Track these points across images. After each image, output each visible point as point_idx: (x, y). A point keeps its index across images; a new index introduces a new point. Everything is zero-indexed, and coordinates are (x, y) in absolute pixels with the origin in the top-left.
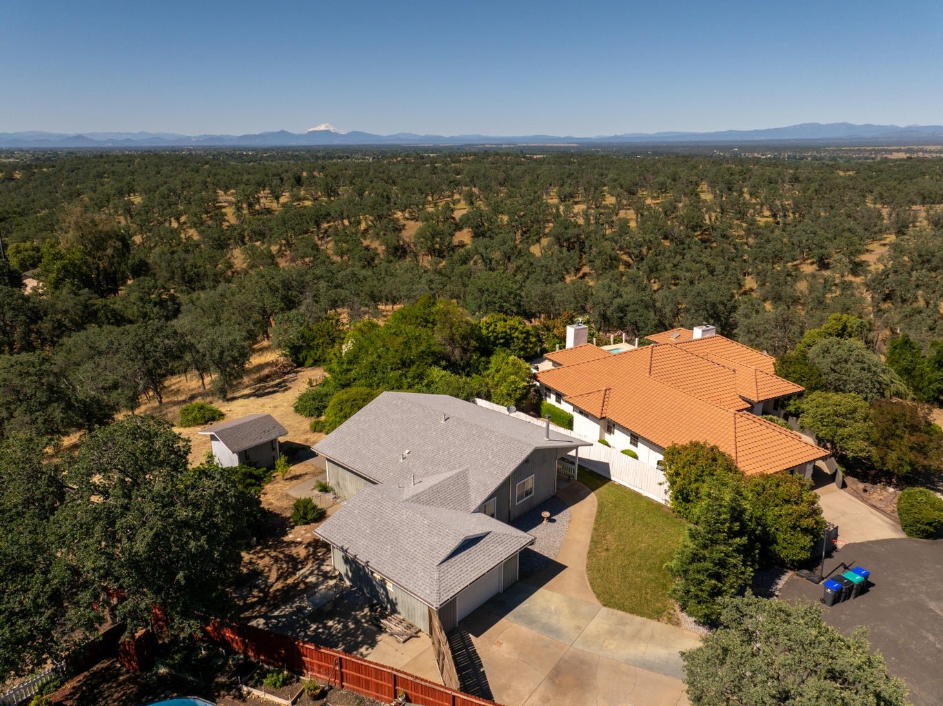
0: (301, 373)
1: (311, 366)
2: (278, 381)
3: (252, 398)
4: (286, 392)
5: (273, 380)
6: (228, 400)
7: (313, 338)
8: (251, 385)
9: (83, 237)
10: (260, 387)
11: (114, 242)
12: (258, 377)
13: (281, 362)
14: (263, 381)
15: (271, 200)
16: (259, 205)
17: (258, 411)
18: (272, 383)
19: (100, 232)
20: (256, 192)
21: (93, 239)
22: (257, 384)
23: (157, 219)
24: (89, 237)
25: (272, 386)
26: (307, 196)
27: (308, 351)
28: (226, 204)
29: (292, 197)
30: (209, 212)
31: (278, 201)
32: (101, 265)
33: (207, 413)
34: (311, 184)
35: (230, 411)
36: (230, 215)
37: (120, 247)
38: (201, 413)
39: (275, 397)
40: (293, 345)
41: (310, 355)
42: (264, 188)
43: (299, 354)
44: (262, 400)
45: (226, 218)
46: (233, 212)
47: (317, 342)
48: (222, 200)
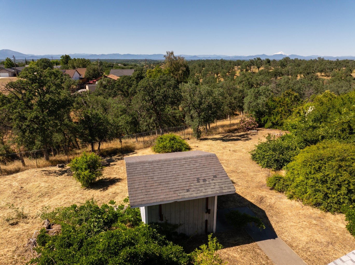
0: (261, 131)
1: (269, 128)
2: (242, 133)
3: (219, 141)
4: (247, 141)
5: (239, 132)
6: (201, 139)
7: (274, 107)
8: (222, 133)
9: (171, 65)
10: (228, 135)
11: (183, 68)
12: (229, 129)
13: (247, 121)
14: (231, 132)
15: (256, 68)
16: (251, 70)
17: (219, 152)
18: (237, 134)
19: (178, 63)
20: (250, 65)
21: (175, 66)
22: (227, 133)
23: (209, 74)
24: (173, 65)
25: (237, 136)
26: (272, 67)
27: (269, 116)
28: (237, 70)
29: (265, 68)
30: (230, 72)
31: (259, 69)
32: (176, 78)
33: (176, 144)
34: (274, 63)
35: (197, 147)
36: (238, 73)
37: (185, 70)
38: (171, 143)
39: (237, 143)
40: (259, 110)
41: (270, 119)
42: (254, 65)
43: (262, 117)
44: (225, 144)
45: (236, 74)
46: (239, 72)
47: (277, 110)
48: (236, 69)
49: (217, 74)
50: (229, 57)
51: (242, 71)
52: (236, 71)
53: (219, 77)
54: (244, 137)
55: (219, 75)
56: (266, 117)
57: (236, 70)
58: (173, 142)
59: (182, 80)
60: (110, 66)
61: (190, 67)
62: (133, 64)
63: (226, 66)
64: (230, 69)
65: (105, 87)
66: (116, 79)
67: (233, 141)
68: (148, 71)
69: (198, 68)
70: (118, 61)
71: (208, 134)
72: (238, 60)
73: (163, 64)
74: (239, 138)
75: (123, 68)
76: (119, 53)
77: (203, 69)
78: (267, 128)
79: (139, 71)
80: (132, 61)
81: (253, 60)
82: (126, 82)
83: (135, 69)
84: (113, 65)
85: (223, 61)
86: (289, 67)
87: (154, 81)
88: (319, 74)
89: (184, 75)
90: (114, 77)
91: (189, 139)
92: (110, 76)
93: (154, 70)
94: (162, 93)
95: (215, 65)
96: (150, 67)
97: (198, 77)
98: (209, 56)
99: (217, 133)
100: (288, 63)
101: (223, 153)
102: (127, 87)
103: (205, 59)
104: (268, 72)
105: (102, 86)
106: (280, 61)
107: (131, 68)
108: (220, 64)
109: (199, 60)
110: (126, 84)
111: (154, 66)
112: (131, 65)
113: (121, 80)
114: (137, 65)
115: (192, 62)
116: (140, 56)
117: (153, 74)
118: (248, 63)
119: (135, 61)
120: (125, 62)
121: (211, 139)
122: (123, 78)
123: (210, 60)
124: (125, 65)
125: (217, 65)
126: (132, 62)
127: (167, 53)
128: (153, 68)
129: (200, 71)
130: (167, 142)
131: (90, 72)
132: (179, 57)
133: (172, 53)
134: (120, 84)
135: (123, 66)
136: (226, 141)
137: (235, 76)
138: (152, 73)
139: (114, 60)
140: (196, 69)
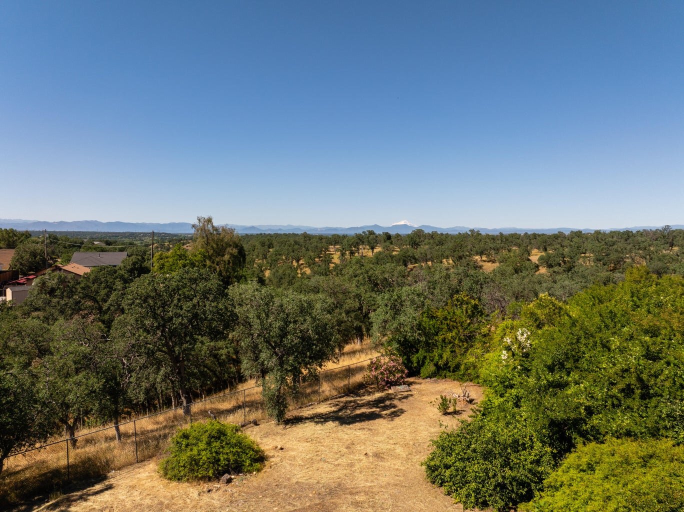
0: (417, 386)
1: (430, 377)
2: (378, 395)
3: (331, 424)
4: (397, 421)
5: (369, 393)
6: (287, 422)
7: (436, 330)
8: (333, 398)
9: (208, 243)
10: (347, 402)
11: (232, 249)
12: (345, 386)
13: (384, 364)
14: (352, 393)
15: (368, 249)
16: (359, 253)
17: (340, 461)
18: (368, 398)
19: (222, 240)
20: (357, 243)
21: (215, 246)
22: (343, 397)
23: (283, 260)
24: (212, 243)
25: (369, 404)
26: (395, 247)
27: (428, 351)
28: (334, 253)
29: (384, 248)
30: (321, 257)
31: (373, 250)
32: (218, 270)
33: (226, 450)
34: (399, 240)
35: (282, 449)
36: (336, 259)
37: (236, 254)
38: (214, 450)
39: (375, 427)
40: (405, 338)
41: (430, 357)
42: (363, 243)
43: (413, 354)
44: (349, 432)
45: (333, 261)
46: (338, 256)
47: (443, 336)
48: (331, 250)
49: (298, 261)
50: (316, 229)
51: (343, 255)
52: (332, 254)
53: (302, 266)
54: (385, 408)
55: (301, 262)
56: (421, 353)
57: (332, 252)
58: (216, 444)
59: (230, 273)
60: (74, 246)
61: (246, 247)
62: (127, 240)
63: (313, 245)
64: (321, 251)
65: (52, 292)
66: (82, 274)
67: (364, 421)
68: (157, 255)
69: (259, 249)
70: (94, 236)
71: (302, 404)
72: (333, 235)
73: (189, 241)
74: (374, 409)
75: (103, 250)
76: (98, 221)
77: (269, 251)
78: (427, 378)
79: (137, 255)
80: (124, 235)
81: (361, 235)
82: (103, 279)
83: (129, 251)
84: (82, 243)
85: (307, 237)
86: (424, 248)
87: (167, 283)
88: (477, 258)
89: (233, 264)
90: (78, 267)
91: (256, 423)
92: (69, 267)
93: (170, 253)
94: (188, 311)
95: (293, 243)
96: (162, 246)
97: (260, 266)
98: (278, 228)
99: (321, 398)
100: (422, 239)
101: (351, 465)
102: (106, 291)
103: (272, 233)
104: (391, 256)
105: (45, 290)
106: (408, 236)
107: (121, 250)
108: (302, 241)
109: (261, 234)
110: (103, 285)
111: (171, 246)
112: (123, 244)
113: (92, 277)
114: (135, 242)
115: (247, 237)
116: (143, 225)
117: (168, 262)
118: (353, 240)
119: (132, 235)
120: (110, 237)
121: (312, 418)
122: (99, 272)
123: (281, 234)
124: (108, 243)
125: (296, 243)
126: (126, 237)
127: (199, 220)
128: (168, 250)
129: (265, 255)
130: (202, 445)
131: (22, 258)
132: (223, 228)
133: (209, 220)
134: (91, 285)
135: (104, 245)
136: (349, 424)
137: (330, 265)
138: (166, 260)
139: (86, 232)
140: (256, 250)
